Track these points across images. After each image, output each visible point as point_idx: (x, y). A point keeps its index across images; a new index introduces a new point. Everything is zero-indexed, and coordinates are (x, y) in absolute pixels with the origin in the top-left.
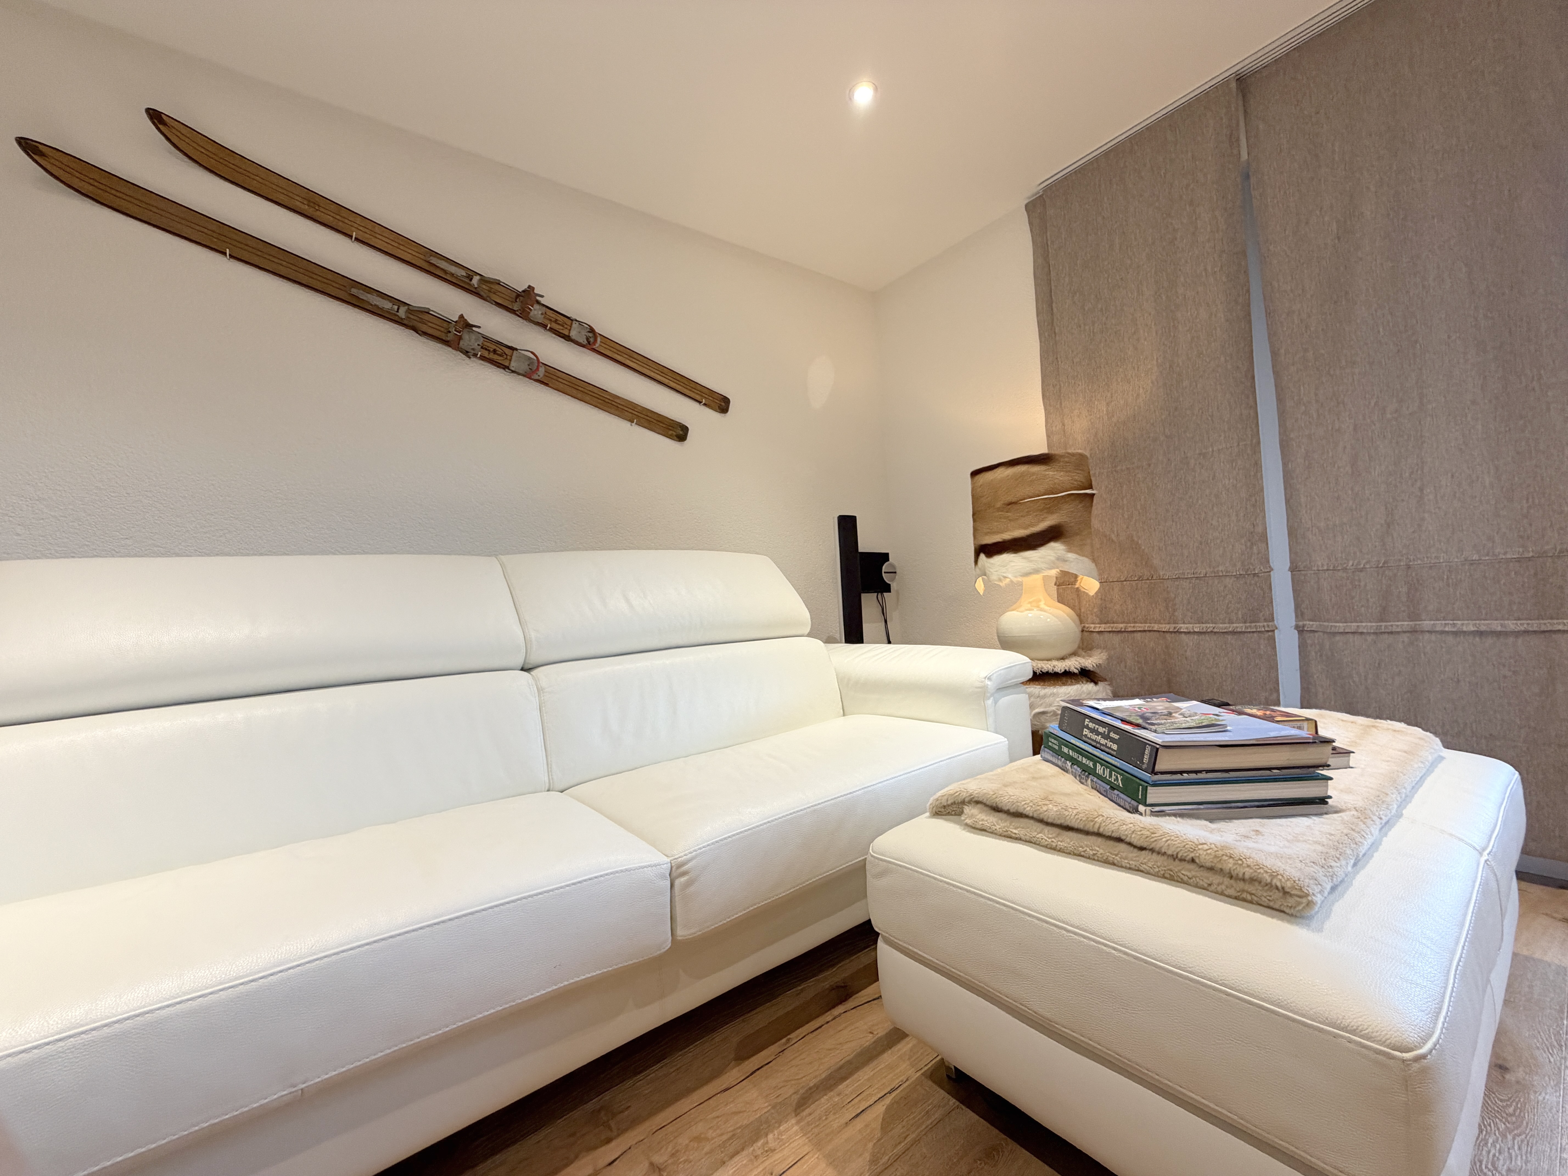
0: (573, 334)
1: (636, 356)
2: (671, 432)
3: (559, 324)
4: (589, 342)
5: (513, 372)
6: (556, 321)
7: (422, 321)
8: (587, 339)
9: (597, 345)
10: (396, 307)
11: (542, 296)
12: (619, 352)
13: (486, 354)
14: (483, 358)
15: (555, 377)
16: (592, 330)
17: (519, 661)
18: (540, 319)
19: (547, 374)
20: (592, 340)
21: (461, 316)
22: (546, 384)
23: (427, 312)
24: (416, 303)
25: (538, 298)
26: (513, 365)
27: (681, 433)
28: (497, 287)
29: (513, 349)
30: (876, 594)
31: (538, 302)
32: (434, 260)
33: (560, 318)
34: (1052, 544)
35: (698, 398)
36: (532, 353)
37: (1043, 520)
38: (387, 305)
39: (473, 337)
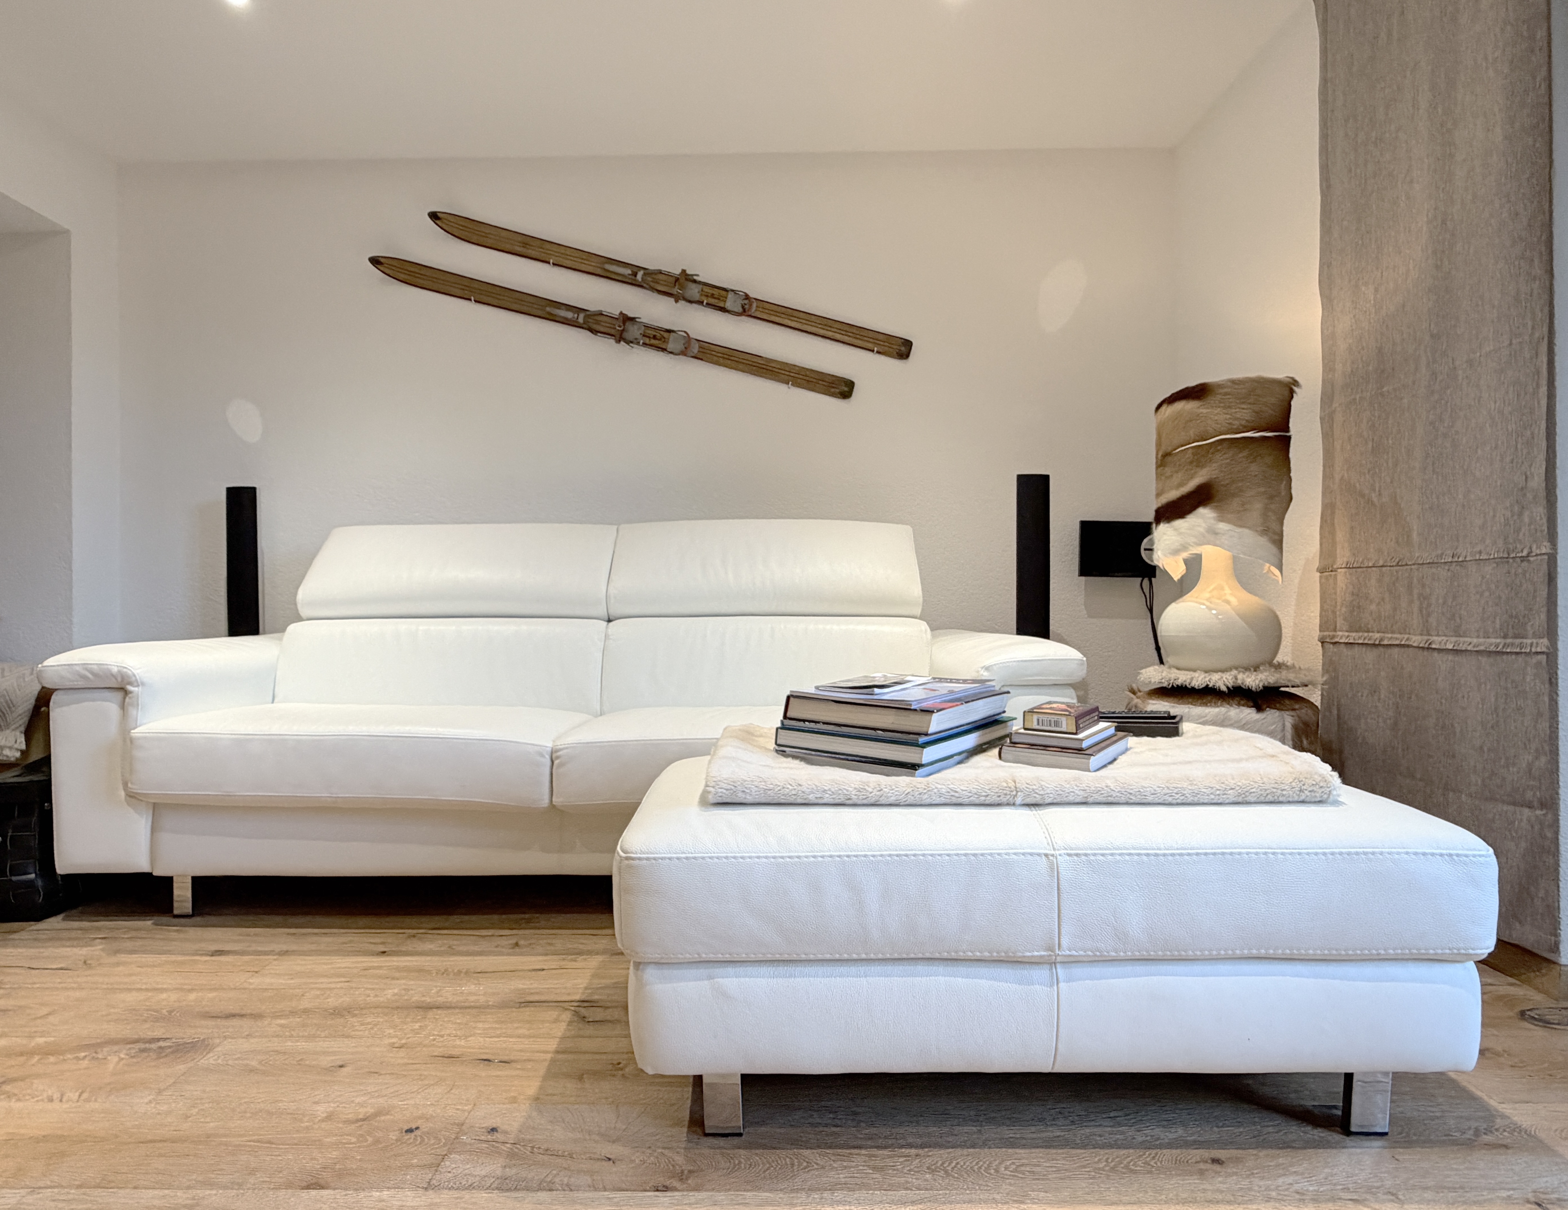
0: (729, 305)
1: (796, 313)
2: (833, 390)
3: (715, 298)
4: (744, 310)
5: (671, 353)
6: (713, 296)
7: (598, 322)
8: (743, 307)
9: (753, 311)
10: (578, 315)
11: (697, 275)
12: (777, 313)
13: (647, 341)
14: (645, 344)
15: (709, 352)
16: (747, 297)
17: (602, 611)
18: (697, 297)
19: (701, 350)
20: (746, 307)
21: (621, 313)
22: (702, 359)
23: (601, 313)
24: (592, 308)
25: (695, 278)
26: (670, 346)
27: (846, 389)
28: (661, 277)
29: (669, 331)
30: (1140, 579)
31: (695, 281)
32: (608, 267)
33: (716, 292)
35: (870, 346)
36: (685, 332)
38: (569, 315)
39: (636, 327)
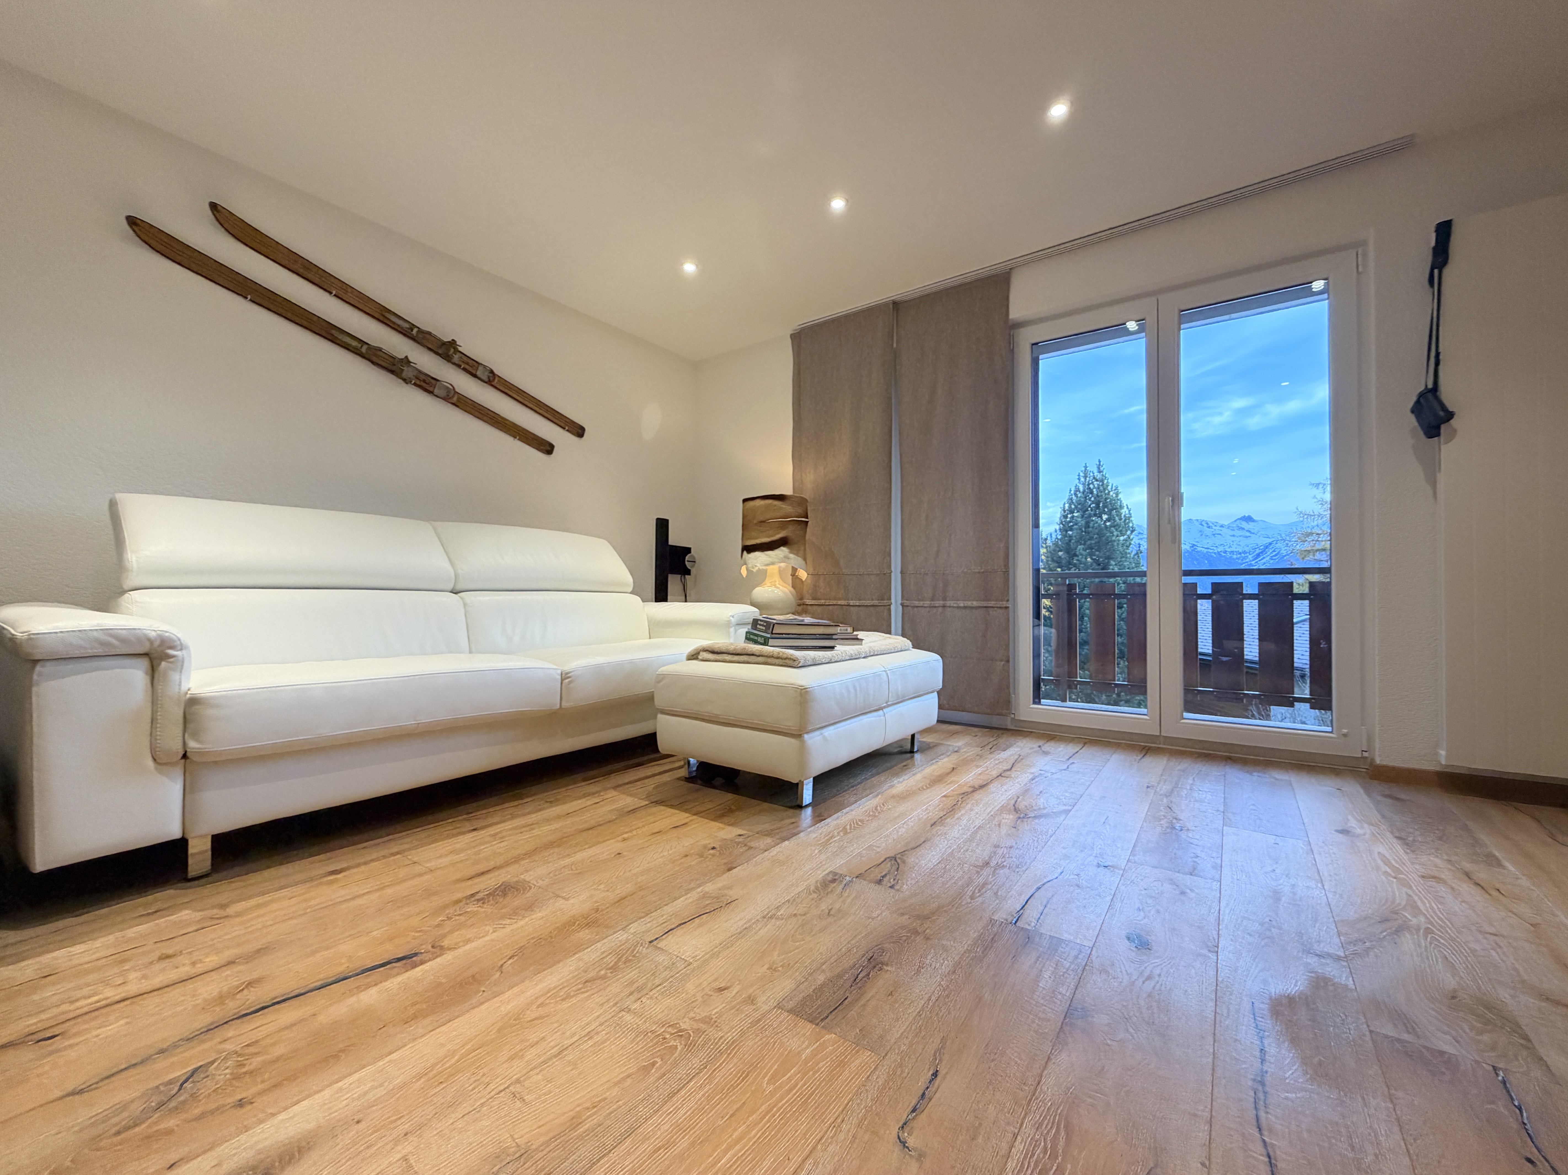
0: (479, 373)
1: (521, 392)
2: (541, 447)
3: (470, 366)
4: (490, 381)
5: (435, 396)
6: (467, 364)
7: (376, 356)
8: (488, 378)
9: (495, 382)
10: (360, 345)
11: (461, 347)
12: (510, 389)
13: (418, 382)
14: (415, 384)
15: (464, 402)
16: (492, 372)
17: (450, 586)
18: (457, 361)
19: (459, 400)
20: (491, 379)
21: (406, 357)
22: (458, 406)
23: (380, 349)
24: (373, 343)
25: (458, 347)
26: (436, 391)
27: (549, 449)
28: (428, 336)
29: (437, 380)
30: (680, 576)
31: (457, 350)
32: (388, 315)
33: (470, 362)
34: (782, 548)
35: (563, 425)
36: (451, 384)
37: (778, 533)
38: (354, 343)
39: (410, 369)
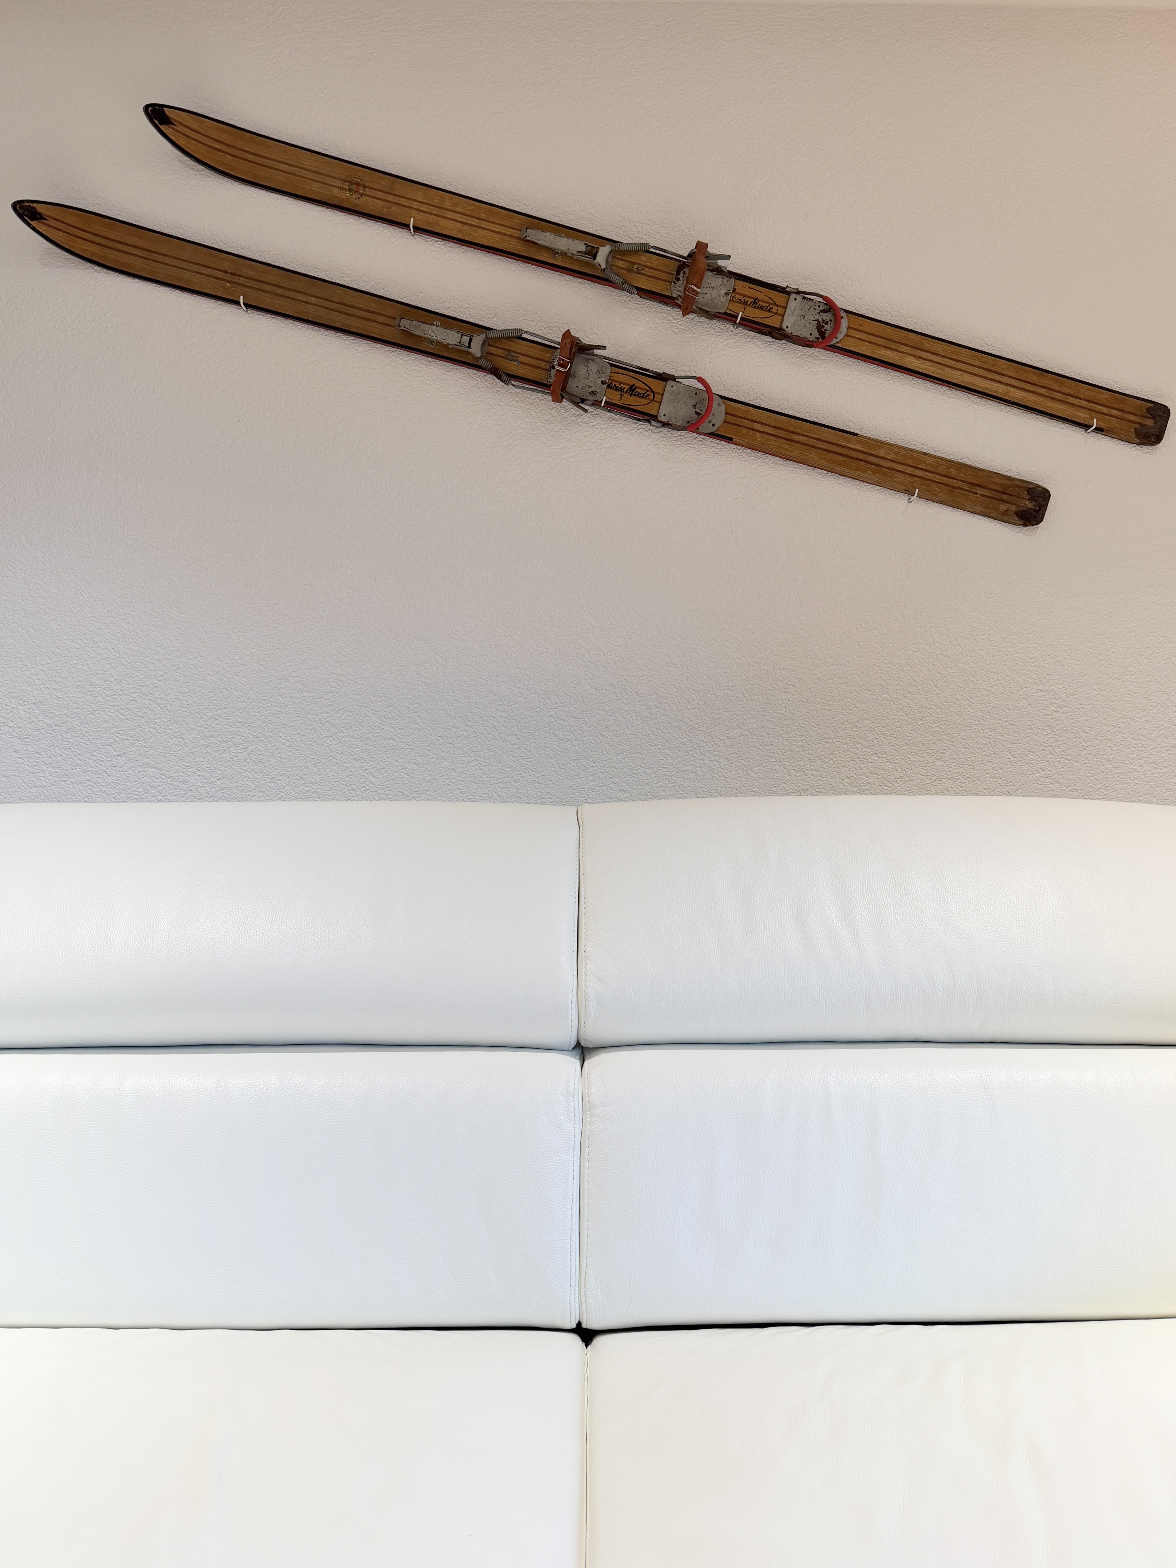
0: (790, 323)
1: (927, 344)
2: (1003, 507)
3: (762, 308)
4: (822, 334)
5: (665, 424)
7: (511, 355)
8: (819, 327)
9: (840, 336)
10: (466, 339)
11: (728, 257)
12: (890, 343)
13: (616, 398)
14: (611, 406)
15: (746, 423)
16: (829, 306)
18: (722, 304)
19: (730, 419)
20: (828, 328)
21: (567, 335)
22: (729, 440)
23: (517, 336)
24: (499, 323)
25: (721, 263)
26: (665, 411)
27: (1030, 505)
28: (644, 258)
29: (664, 378)
31: (719, 271)
32: (534, 235)
33: (763, 294)
35: (1082, 416)
36: (700, 380)
38: (451, 337)
39: (593, 367)
